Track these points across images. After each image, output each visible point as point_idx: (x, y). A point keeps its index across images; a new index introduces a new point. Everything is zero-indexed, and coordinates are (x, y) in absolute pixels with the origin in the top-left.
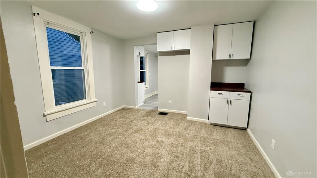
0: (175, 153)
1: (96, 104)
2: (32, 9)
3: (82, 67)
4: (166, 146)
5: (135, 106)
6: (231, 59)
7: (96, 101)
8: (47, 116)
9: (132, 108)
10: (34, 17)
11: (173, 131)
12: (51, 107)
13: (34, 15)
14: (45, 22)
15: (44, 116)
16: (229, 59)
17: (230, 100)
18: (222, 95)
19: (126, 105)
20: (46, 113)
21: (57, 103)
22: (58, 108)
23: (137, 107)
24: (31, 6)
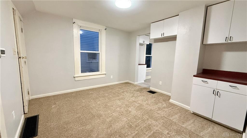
0: (132, 123)
1: (105, 76)
2: (73, 20)
3: (98, 51)
4: (130, 116)
5: (135, 82)
6: (229, 41)
7: (106, 74)
8: (75, 78)
9: (132, 83)
10: (73, 24)
11: (147, 107)
12: (78, 73)
13: (74, 23)
14: (79, 26)
15: (74, 77)
16: (226, 42)
17: (218, 90)
18: (208, 83)
19: (129, 80)
20: (75, 76)
21: (82, 72)
22: (82, 74)
23: (136, 83)
24: (73, 19)
